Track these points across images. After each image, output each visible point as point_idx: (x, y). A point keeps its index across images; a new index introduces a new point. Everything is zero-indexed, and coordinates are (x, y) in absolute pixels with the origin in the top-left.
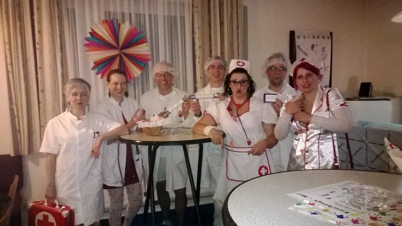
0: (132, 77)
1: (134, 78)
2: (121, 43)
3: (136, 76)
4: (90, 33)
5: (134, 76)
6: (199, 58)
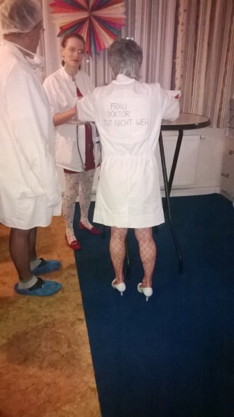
1: (105, 49)
2: (92, 2)
3: (107, 46)
5: (104, 46)
6: (182, 24)
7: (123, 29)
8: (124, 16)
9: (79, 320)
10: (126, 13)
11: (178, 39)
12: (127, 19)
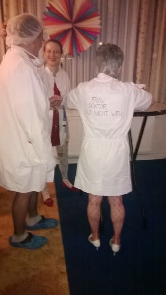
2: (74, 17)
4: (48, 8)
5: (84, 49)
6: (143, 33)
9: (62, 273)
10: (101, 24)
11: (139, 44)
12: (101, 29)
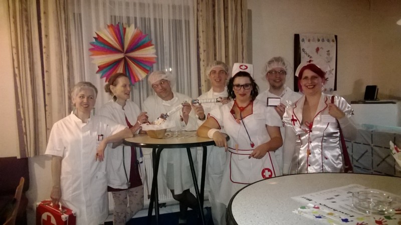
0: (137, 79)
1: (139, 81)
2: (126, 46)
3: (141, 79)
4: (95, 38)
5: (139, 79)
6: (204, 61)
7: (155, 65)
8: (156, 56)
10: (157, 53)
11: (201, 72)
12: (157, 58)
